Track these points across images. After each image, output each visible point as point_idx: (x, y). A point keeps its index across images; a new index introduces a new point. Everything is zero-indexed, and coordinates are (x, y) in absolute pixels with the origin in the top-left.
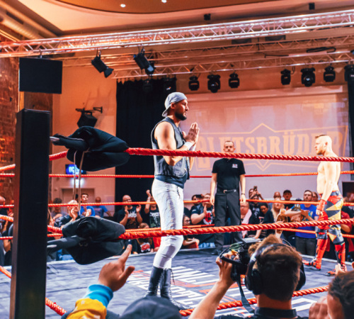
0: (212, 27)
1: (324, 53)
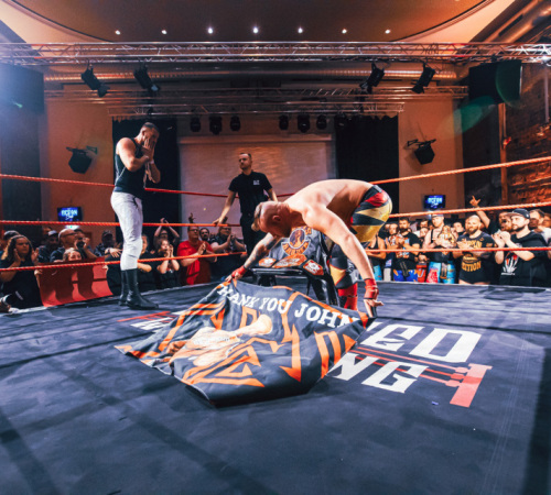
1: (318, 102)
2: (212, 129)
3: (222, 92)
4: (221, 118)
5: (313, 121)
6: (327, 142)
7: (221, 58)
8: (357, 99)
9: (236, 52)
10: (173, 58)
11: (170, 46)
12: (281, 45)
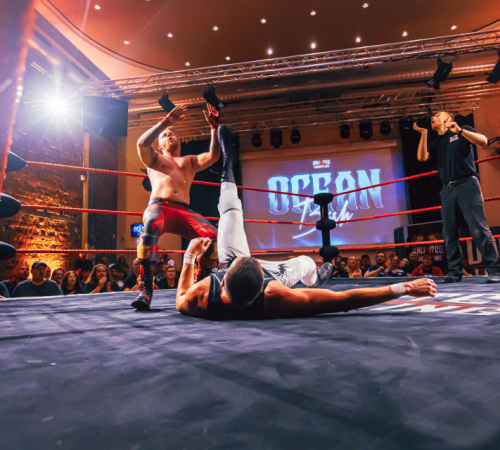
2: (273, 143)
3: (282, 107)
4: (281, 132)
5: (376, 129)
6: (392, 148)
7: (281, 72)
8: (423, 101)
9: (296, 65)
10: (237, 77)
11: (235, 67)
12: (339, 54)
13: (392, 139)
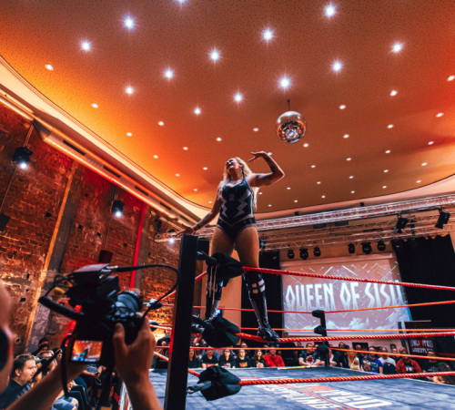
0: (300, 217)
1: (376, 232)
2: (301, 256)
4: (307, 249)
5: (374, 246)
6: (390, 259)
13: (389, 252)
